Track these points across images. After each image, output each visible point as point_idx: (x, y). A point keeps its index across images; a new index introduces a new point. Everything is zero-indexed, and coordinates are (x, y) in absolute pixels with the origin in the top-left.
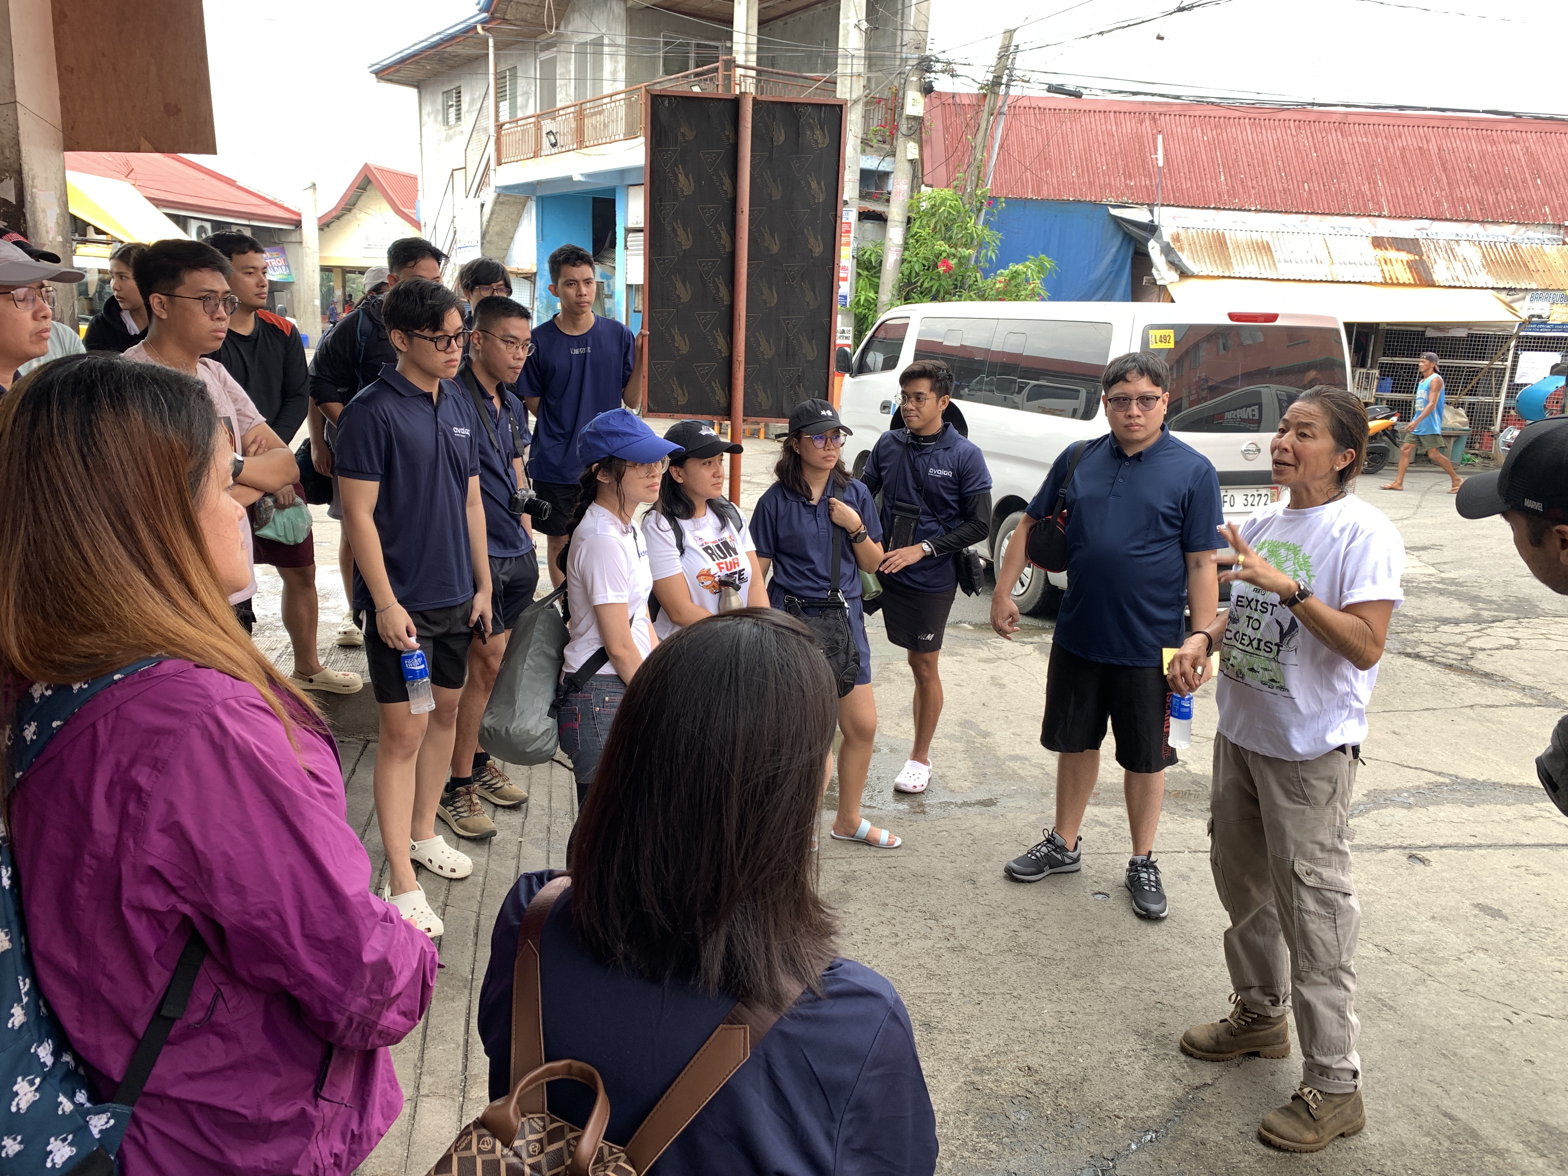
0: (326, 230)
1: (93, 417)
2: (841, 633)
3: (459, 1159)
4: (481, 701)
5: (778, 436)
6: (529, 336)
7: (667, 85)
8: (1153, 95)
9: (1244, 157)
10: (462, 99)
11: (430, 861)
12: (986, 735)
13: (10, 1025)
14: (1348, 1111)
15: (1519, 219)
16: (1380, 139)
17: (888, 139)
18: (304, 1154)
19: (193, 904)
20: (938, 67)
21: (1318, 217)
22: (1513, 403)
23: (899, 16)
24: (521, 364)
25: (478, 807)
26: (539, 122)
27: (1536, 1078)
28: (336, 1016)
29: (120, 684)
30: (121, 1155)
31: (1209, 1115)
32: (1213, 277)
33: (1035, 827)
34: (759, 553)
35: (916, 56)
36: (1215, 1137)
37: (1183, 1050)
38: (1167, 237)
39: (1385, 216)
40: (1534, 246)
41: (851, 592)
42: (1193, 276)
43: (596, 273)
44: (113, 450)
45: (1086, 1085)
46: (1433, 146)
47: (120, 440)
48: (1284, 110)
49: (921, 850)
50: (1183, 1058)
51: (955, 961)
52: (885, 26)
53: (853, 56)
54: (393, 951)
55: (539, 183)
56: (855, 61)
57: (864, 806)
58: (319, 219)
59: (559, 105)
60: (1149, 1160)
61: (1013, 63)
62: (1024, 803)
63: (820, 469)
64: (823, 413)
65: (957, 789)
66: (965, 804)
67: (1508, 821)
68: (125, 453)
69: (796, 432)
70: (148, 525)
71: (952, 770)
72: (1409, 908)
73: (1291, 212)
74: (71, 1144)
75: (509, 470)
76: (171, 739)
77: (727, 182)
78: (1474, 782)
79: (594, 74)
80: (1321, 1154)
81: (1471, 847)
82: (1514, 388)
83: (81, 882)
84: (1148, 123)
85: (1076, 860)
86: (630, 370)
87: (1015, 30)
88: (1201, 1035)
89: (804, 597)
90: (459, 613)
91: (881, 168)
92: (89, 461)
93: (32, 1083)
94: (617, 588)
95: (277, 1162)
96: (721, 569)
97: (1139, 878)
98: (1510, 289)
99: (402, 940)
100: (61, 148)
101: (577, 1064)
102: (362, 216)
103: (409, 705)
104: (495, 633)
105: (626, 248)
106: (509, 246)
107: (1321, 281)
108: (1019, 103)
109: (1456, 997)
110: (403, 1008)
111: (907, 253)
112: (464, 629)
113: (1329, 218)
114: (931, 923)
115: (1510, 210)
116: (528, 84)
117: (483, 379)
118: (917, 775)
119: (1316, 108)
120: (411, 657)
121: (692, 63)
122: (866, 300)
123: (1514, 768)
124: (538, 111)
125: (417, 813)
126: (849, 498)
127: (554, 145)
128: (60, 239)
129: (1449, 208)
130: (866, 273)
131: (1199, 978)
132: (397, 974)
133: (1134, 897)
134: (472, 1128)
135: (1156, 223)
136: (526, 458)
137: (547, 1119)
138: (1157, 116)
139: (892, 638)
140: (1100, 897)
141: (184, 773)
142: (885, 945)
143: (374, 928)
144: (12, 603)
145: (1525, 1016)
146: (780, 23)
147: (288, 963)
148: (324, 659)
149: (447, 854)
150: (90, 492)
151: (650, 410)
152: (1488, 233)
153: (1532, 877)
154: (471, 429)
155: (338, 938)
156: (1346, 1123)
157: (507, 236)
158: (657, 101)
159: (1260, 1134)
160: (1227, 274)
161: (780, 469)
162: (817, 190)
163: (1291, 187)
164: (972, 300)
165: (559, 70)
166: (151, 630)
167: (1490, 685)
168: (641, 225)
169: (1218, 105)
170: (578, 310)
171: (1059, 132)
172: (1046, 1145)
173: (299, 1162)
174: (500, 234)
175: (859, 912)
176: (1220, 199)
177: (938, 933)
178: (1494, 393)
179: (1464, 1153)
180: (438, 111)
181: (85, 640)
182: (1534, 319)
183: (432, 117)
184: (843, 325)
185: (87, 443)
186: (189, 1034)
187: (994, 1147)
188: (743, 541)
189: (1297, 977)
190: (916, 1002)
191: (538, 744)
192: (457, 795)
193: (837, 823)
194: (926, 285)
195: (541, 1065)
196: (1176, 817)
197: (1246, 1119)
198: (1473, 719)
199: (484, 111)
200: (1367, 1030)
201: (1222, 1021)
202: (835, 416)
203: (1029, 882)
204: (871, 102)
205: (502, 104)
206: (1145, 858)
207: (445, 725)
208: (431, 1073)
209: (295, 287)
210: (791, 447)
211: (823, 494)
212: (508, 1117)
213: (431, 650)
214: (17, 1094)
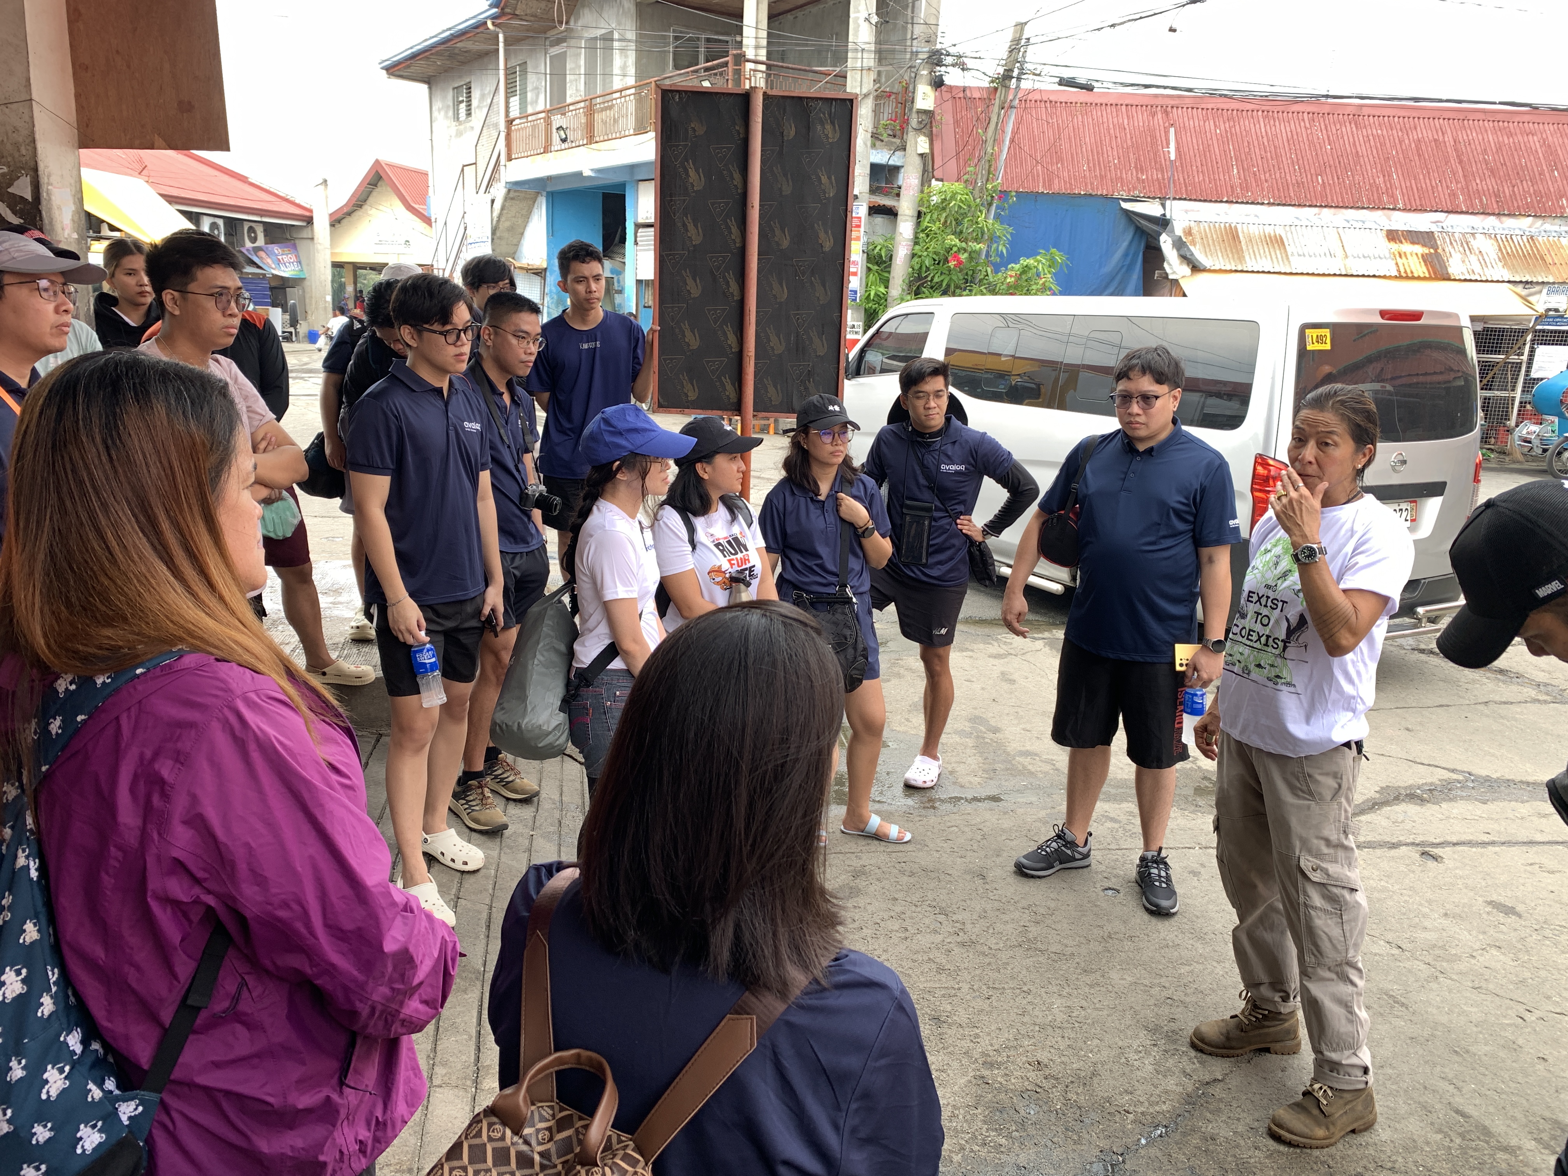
0: (337, 226)
1: (118, 410)
2: (850, 628)
3: (470, 1146)
4: (492, 696)
5: (786, 432)
6: (540, 330)
7: (677, 80)
8: (1165, 87)
9: (1257, 150)
10: (473, 94)
11: (443, 854)
12: (996, 730)
13: (39, 1014)
14: (1360, 1108)
15: (1536, 212)
16: (1395, 132)
17: (898, 133)
18: (330, 1140)
19: (217, 896)
20: (949, 60)
21: (1332, 210)
22: (1529, 397)
23: (910, 10)
24: (533, 358)
25: (490, 801)
26: (549, 117)
27: (1548, 1075)
28: (359, 1005)
29: (142, 678)
30: (150, 1141)
31: (1219, 1110)
32: (1226, 271)
33: (1046, 823)
34: (769, 549)
35: (927, 49)
36: (1225, 1132)
37: (1193, 1046)
38: (1179, 231)
39: (1399, 209)
40: (1551, 239)
41: (860, 586)
42: (1205, 270)
43: (606, 268)
44: (136, 443)
45: (1096, 1080)
46: (1449, 139)
47: (143, 433)
48: (1297, 102)
49: (931, 845)
50: (1193, 1053)
51: (965, 955)
52: (896, 19)
53: (863, 50)
54: (413, 941)
55: (550, 178)
56: (865, 55)
57: (874, 801)
58: (331, 215)
59: (569, 100)
60: (1159, 1154)
61: (1024, 57)
62: (1034, 799)
63: (829, 465)
64: (831, 408)
65: (967, 785)
66: (975, 799)
67: (1522, 818)
68: (148, 447)
69: (803, 428)
70: (169, 517)
71: (962, 765)
72: (1421, 905)
73: (1305, 206)
74: (100, 1131)
75: (520, 466)
76: (193, 732)
77: (737, 176)
78: (1487, 779)
79: (604, 69)
80: (1332, 1150)
81: (1484, 844)
82: (1530, 383)
83: (107, 873)
84: (1160, 116)
85: (1086, 856)
86: (640, 364)
87: (1026, 23)
88: (1211, 1031)
89: (812, 593)
90: (469, 608)
91: (891, 162)
92: (113, 453)
93: (61, 1071)
94: (626, 583)
95: (303, 1149)
96: (732, 565)
97: (1150, 874)
98: (1527, 282)
99: (423, 930)
100: (76, 145)
101: (585, 1053)
102: (373, 212)
103: (420, 699)
104: (506, 627)
105: (636, 243)
106: (519, 242)
107: (1335, 275)
108: (1030, 97)
109: (1468, 995)
110: (425, 997)
111: (917, 247)
112: (474, 623)
113: (1344, 211)
114: (941, 918)
115: (1527, 203)
116: (538, 79)
117: (494, 374)
118: (927, 771)
119: (1330, 100)
120: (421, 651)
121: (702, 58)
122: (876, 295)
123: (1528, 765)
124: (548, 107)
125: (429, 808)
126: (856, 493)
127: (564, 141)
128: (75, 236)
129: (1465, 200)
130: (876, 267)
131: (1210, 974)
132: (418, 963)
133: (1144, 893)
134: (482, 1116)
135: (1168, 217)
136: (536, 454)
137: (557, 1108)
138: (1169, 109)
139: (906, 634)
140: (1110, 892)
141: (205, 765)
142: (895, 940)
143: (394, 919)
144: (37, 593)
145: (1538, 1014)
146: (790, 17)
147: (311, 953)
148: (337, 653)
149: (459, 847)
150: (114, 484)
151: (660, 406)
152: (1505, 226)
153: (1546, 874)
154: (482, 423)
155: (359, 929)
156: (1357, 1120)
157: (518, 232)
158: (667, 96)
159: (1270, 1129)
160: (1240, 268)
161: (788, 465)
162: (828, 184)
163: (1305, 180)
164: (983, 294)
165: (569, 66)
166: (172, 622)
167: (1504, 682)
168: (652, 220)
169: (1231, 98)
170: (587, 306)
171: (1070, 125)
172: (1055, 1140)
173: (326, 1148)
174: (511, 229)
175: (869, 907)
176: (1233, 192)
177: (947, 927)
178: (1509, 388)
179: (1476, 1150)
180: (448, 107)
181: (108, 632)
182: (1551, 313)
183: (442, 113)
184: (853, 319)
185: (111, 436)
186: (215, 1022)
187: (1003, 1141)
188: (754, 537)
189: (1304, 973)
190: (926, 996)
191: (550, 739)
192: (469, 788)
193: (846, 819)
194: (936, 280)
195: (550, 1054)
196: (1186, 813)
197: (1257, 1115)
198: (1487, 716)
199: (494, 107)
200: (1379, 1027)
201: (1232, 1017)
202: (843, 411)
203: (1039, 877)
204: (881, 97)
205: (512, 99)
206: (1156, 854)
207: (457, 719)
208: (444, 1064)
209: (307, 283)
210: (799, 442)
211: (831, 490)
212: (518, 1106)
213: (442, 644)
214: (47, 1082)
